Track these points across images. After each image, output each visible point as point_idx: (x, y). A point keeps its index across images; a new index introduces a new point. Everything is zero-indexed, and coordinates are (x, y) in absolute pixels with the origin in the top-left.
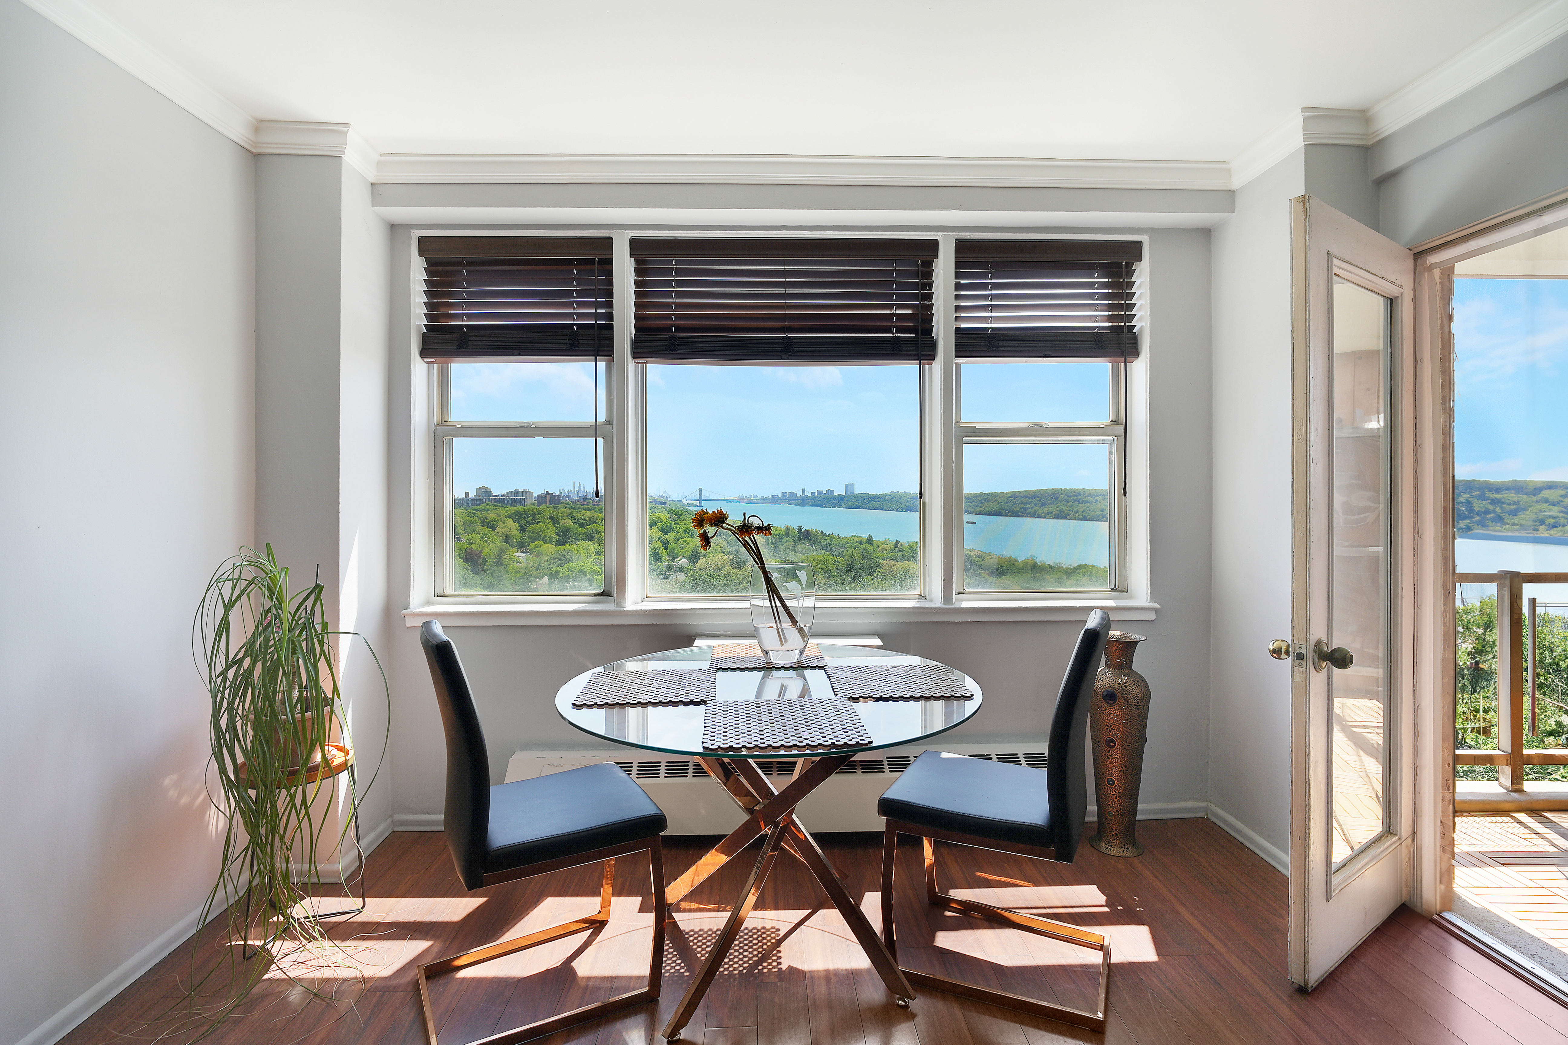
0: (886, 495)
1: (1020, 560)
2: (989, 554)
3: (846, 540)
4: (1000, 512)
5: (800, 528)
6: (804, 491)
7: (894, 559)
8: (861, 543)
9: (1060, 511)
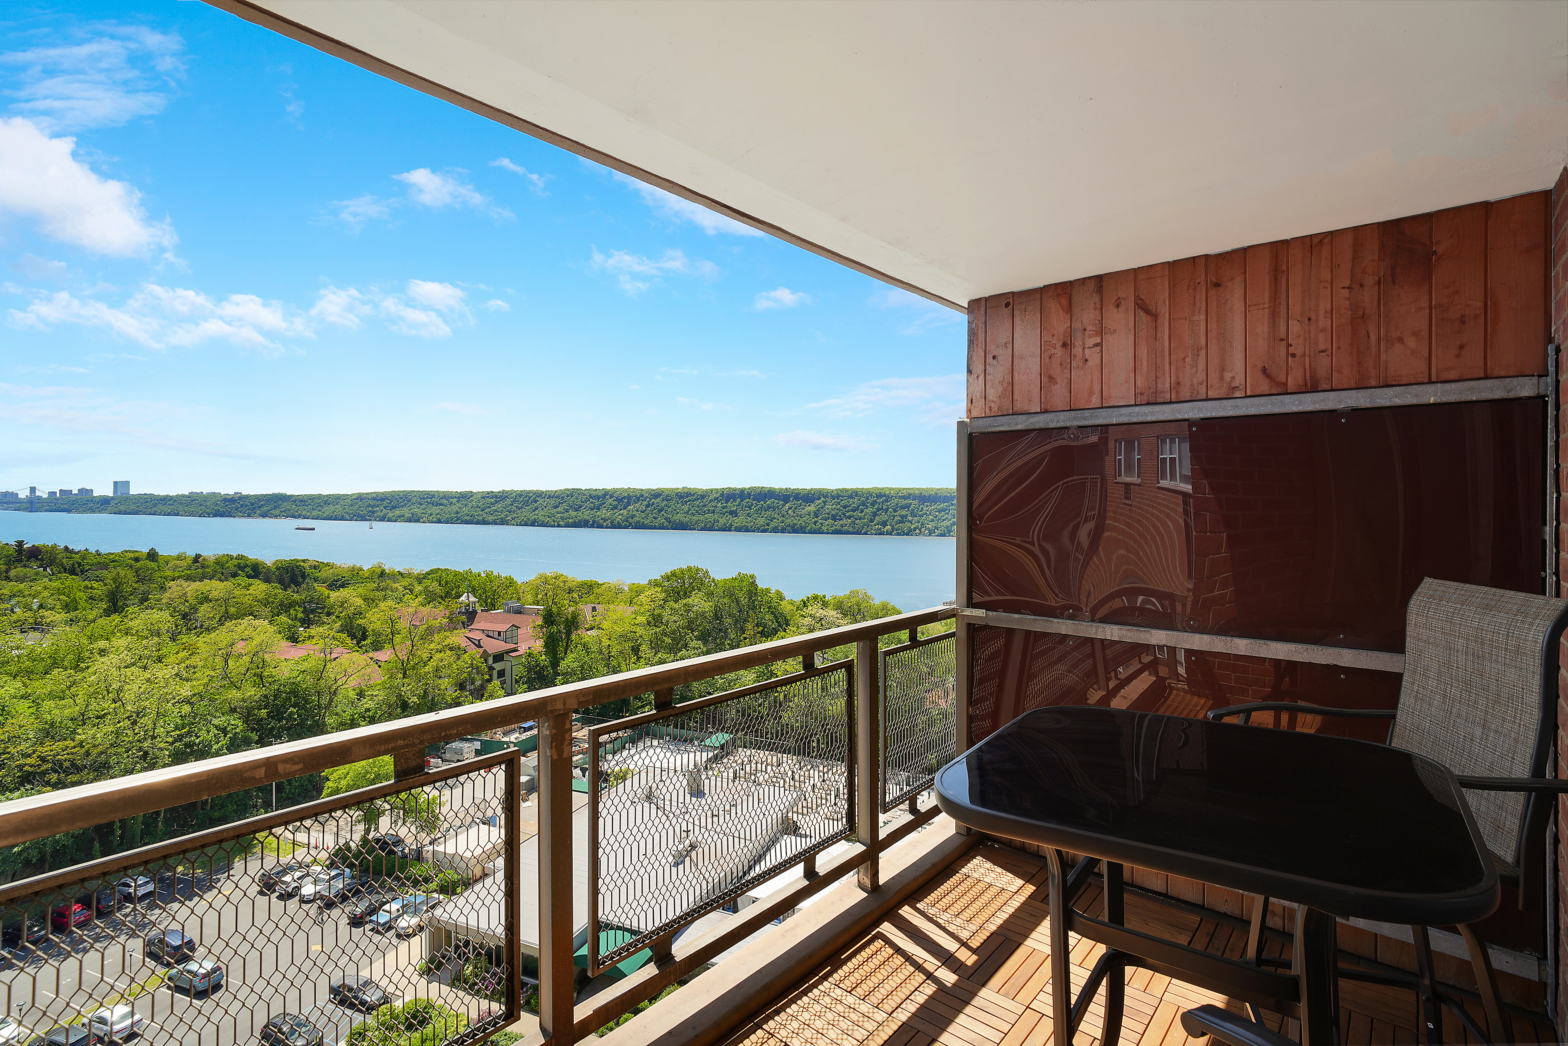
0: (183, 496)
1: (365, 568)
2: (327, 565)
3: (112, 556)
4: (343, 516)
5: (20, 544)
6: (33, 490)
7: (189, 578)
8: (137, 560)
9: (413, 514)
